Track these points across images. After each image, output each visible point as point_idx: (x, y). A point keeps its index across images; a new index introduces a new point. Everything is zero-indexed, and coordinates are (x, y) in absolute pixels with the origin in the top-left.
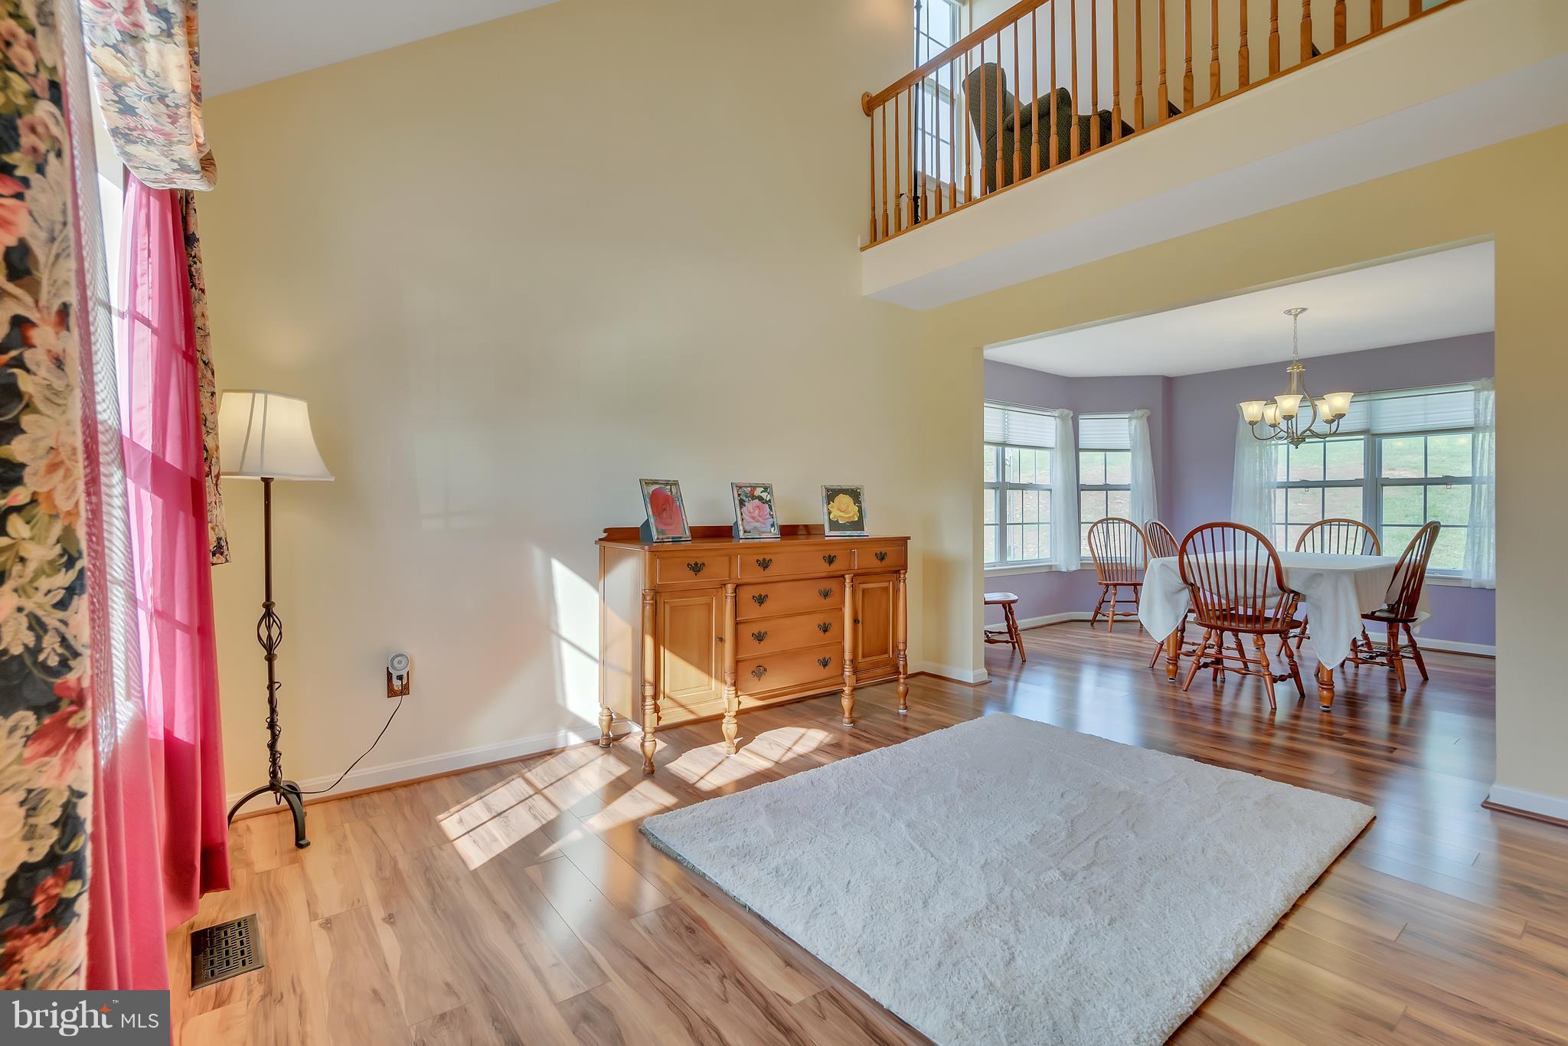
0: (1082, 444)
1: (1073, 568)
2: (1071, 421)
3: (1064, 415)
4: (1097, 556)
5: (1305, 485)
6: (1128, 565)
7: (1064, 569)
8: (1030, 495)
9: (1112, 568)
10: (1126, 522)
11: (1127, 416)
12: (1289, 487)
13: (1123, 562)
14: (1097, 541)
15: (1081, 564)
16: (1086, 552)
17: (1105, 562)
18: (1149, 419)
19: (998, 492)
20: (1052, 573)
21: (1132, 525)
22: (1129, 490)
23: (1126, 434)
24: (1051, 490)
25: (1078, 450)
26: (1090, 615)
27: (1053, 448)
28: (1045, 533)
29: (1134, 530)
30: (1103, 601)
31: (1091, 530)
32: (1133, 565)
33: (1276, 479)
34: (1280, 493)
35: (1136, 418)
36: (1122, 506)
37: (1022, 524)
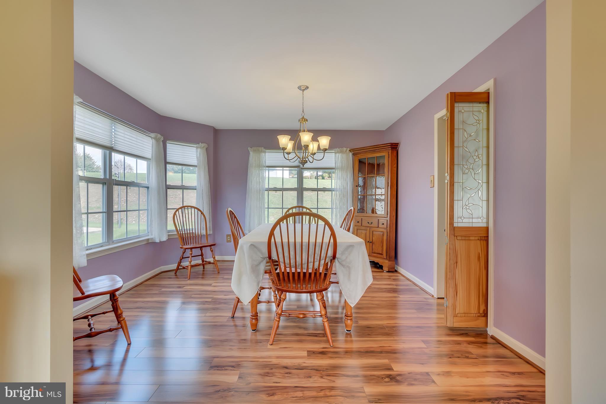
0: (169, 159)
1: (164, 238)
2: (162, 143)
3: (158, 138)
4: (178, 229)
5: (276, 190)
6: (197, 233)
7: (157, 241)
8: (133, 191)
9: (188, 236)
10: (195, 208)
11: (195, 146)
12: (270, 191)
13: (194, 231)
14: (179, 221)
15: (168, 235)
16: (171, 227)
17: (184, 232)
18: (207, 149)
19: (105, 187)
20: (150, 244)
21: (198, 210)
22: (196, 189)
23: (195, 157)
24: (148, 188)
25: (166, 163)
26: (174, 266)
27: (150, 159)
28: (144, 216)
29: (200, 213)
30: (183, 258)
31: (175, 214)
32: (199, 233)
33: (265, 186)
34: (266, 192)
35: (200, 148)
36: (192, 198)
37: (127, 211)
